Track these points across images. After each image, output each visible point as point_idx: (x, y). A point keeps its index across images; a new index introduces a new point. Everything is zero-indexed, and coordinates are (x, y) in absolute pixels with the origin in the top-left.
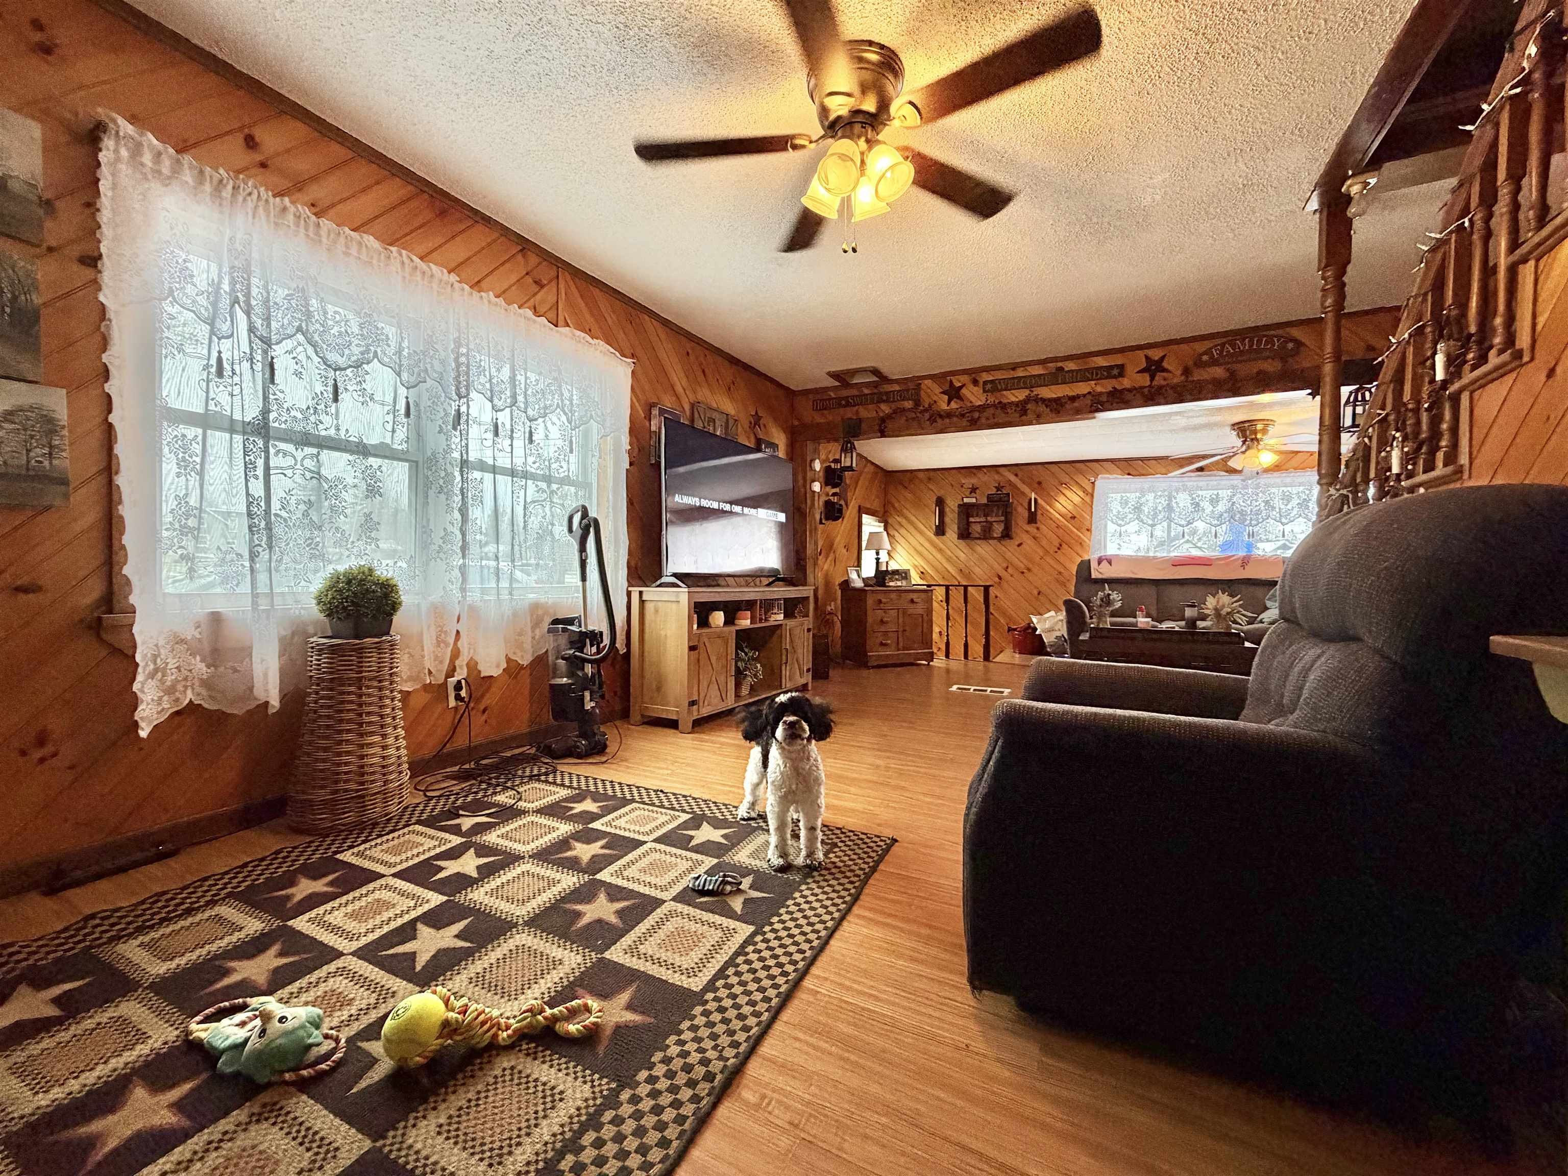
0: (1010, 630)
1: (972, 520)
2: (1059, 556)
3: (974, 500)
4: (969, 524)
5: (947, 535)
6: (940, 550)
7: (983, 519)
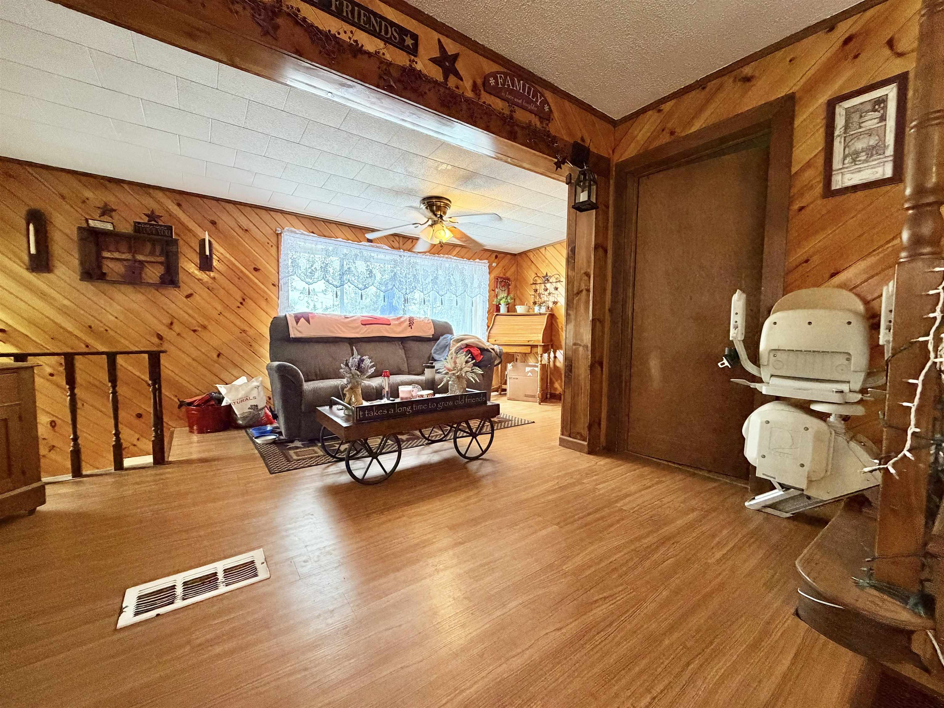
0: (181, 404)
1: (106, 254)
2: (242, 311)
3: (109, 227)
4: (99, 259)
5: (56, 271)
6: (43, 296)
7: (128, 256)
